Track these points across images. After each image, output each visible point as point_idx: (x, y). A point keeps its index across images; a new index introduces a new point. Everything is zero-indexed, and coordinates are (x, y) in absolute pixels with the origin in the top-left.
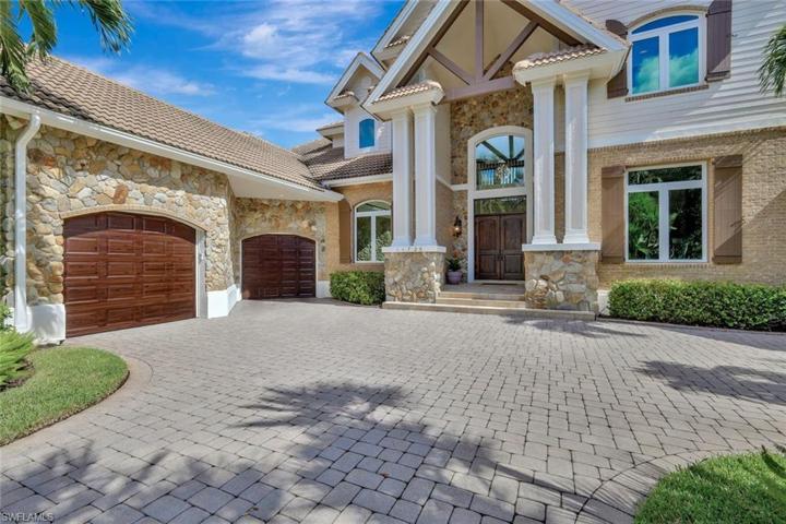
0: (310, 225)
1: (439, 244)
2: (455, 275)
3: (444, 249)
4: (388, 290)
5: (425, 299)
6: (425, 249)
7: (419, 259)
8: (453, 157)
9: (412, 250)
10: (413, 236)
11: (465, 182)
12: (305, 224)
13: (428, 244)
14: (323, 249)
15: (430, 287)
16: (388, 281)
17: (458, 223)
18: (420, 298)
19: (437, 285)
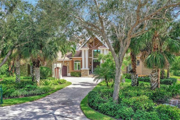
0: (67, 64)
1: (89, 68)
2: (90, 72)
3: (89, 69)
4: (82, 75)
5: (87, 76)
6: (87, 69)
7: (86, 70)
8: (90, 52)
9: (85, 69)
10: (85, 67)
11: (92, 57)
12: (66, 64)
13: (87, 68)
14: (69, 68)
15: (88, 74)
16: (82, 74)
17: (91, 63)
18: (86, 76)
19: (89, 74)
